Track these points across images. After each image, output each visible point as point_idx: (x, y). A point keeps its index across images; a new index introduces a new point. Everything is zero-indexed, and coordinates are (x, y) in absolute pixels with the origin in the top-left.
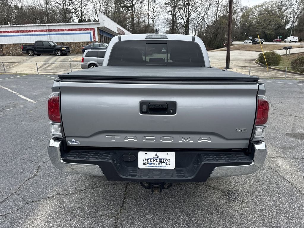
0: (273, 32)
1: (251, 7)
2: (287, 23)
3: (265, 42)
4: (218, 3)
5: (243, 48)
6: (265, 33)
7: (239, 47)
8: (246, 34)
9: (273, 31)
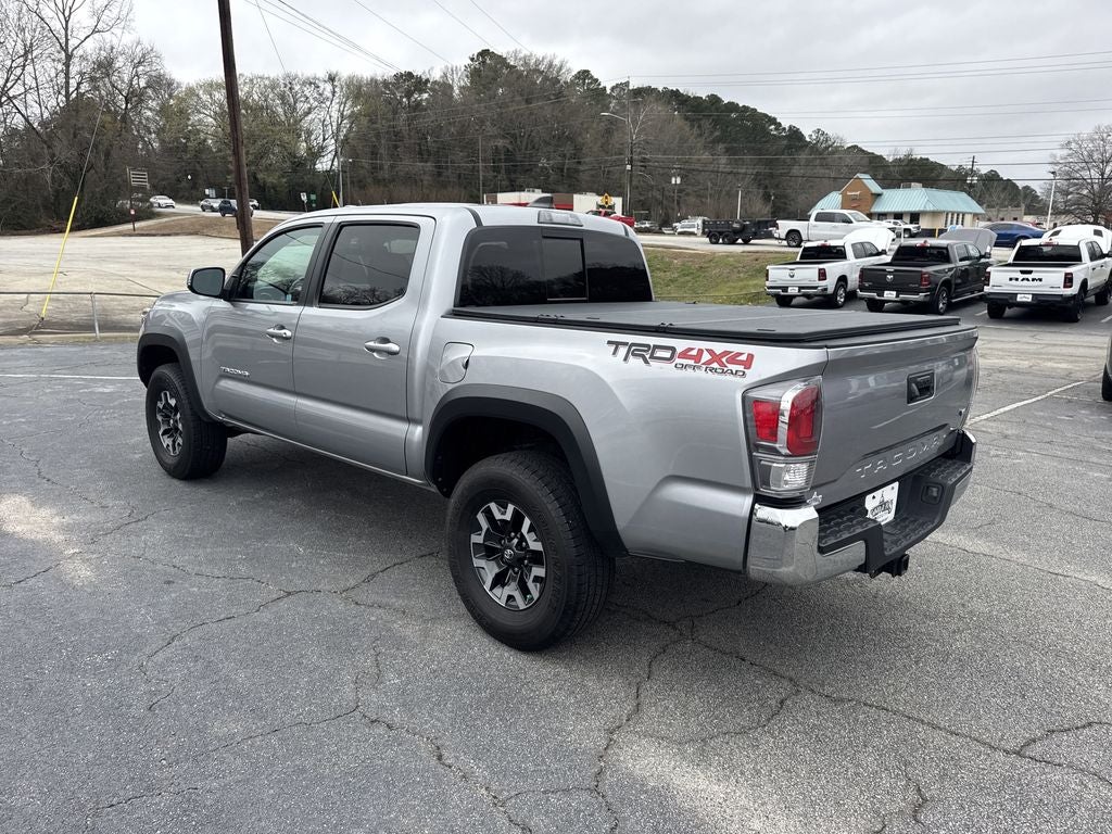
0: (284, 180)
1: (193, 83)
2: (316, 154)
3: (263, 209)
4: (67, 47)
5: (207, 227)
6: (256, 178)
7: (192, 224)
8: (189, 177)
9: (283, 177)
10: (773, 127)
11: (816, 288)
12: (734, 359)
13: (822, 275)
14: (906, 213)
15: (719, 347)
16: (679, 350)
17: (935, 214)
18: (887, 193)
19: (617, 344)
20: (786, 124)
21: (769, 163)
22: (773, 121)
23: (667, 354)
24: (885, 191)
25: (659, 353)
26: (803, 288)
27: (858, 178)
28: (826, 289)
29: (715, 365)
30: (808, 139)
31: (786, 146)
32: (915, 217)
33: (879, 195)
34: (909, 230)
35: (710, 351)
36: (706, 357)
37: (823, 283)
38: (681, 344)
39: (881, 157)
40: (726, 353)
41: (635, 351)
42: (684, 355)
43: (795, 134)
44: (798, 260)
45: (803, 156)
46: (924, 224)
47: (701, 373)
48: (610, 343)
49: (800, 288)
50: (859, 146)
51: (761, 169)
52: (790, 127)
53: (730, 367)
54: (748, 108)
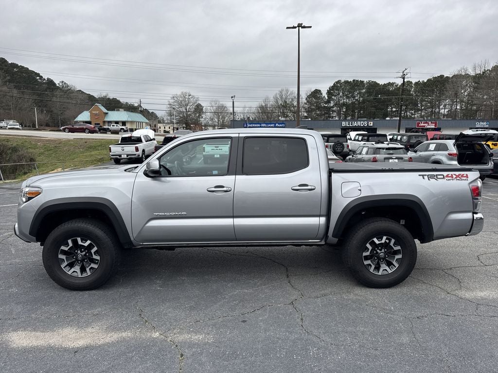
10: (38, 78)
11: (135, 155)
12: (463, 176)
13: (137, 149)
14: (120, 121)
15: (457, 173)
16: (445, 175)
17: (132, 122)
18: (110, 113)
19: (423, 176)
20: (45, 77)
21: (39, 95)
22: (38, 75)
23: (442, 177)
24: (109, 112)
25: (439, 177)
26: (129, 155)
27: (96, 105)
28: (139, 155)
29: (458, 178)
30: (58, 85)
31: (47, 88)
32: (124, 123)
33: (107, 113)
34: (123, 129)
35: (455, 175)
36: (454, 176)
37: (137, 153)
38: (445, 174)
39: (93, 97)
40: (460, 175)
41: (430, 177)
42: (447, 176)
43: (50, 82)
44: (120, 143)
45: (57, 93)
46: (128, 126)
47: (455, 181)
48: (419, 175)
49: (127, 155)
50: (82, 90)
51: (35, 97)
52: (48, 78)
53: (463, 178)
54: (23, 67)
